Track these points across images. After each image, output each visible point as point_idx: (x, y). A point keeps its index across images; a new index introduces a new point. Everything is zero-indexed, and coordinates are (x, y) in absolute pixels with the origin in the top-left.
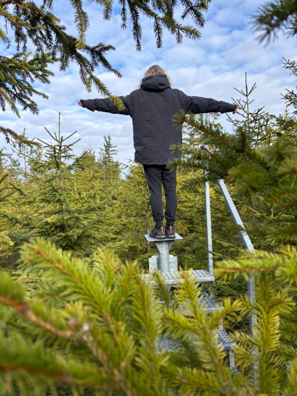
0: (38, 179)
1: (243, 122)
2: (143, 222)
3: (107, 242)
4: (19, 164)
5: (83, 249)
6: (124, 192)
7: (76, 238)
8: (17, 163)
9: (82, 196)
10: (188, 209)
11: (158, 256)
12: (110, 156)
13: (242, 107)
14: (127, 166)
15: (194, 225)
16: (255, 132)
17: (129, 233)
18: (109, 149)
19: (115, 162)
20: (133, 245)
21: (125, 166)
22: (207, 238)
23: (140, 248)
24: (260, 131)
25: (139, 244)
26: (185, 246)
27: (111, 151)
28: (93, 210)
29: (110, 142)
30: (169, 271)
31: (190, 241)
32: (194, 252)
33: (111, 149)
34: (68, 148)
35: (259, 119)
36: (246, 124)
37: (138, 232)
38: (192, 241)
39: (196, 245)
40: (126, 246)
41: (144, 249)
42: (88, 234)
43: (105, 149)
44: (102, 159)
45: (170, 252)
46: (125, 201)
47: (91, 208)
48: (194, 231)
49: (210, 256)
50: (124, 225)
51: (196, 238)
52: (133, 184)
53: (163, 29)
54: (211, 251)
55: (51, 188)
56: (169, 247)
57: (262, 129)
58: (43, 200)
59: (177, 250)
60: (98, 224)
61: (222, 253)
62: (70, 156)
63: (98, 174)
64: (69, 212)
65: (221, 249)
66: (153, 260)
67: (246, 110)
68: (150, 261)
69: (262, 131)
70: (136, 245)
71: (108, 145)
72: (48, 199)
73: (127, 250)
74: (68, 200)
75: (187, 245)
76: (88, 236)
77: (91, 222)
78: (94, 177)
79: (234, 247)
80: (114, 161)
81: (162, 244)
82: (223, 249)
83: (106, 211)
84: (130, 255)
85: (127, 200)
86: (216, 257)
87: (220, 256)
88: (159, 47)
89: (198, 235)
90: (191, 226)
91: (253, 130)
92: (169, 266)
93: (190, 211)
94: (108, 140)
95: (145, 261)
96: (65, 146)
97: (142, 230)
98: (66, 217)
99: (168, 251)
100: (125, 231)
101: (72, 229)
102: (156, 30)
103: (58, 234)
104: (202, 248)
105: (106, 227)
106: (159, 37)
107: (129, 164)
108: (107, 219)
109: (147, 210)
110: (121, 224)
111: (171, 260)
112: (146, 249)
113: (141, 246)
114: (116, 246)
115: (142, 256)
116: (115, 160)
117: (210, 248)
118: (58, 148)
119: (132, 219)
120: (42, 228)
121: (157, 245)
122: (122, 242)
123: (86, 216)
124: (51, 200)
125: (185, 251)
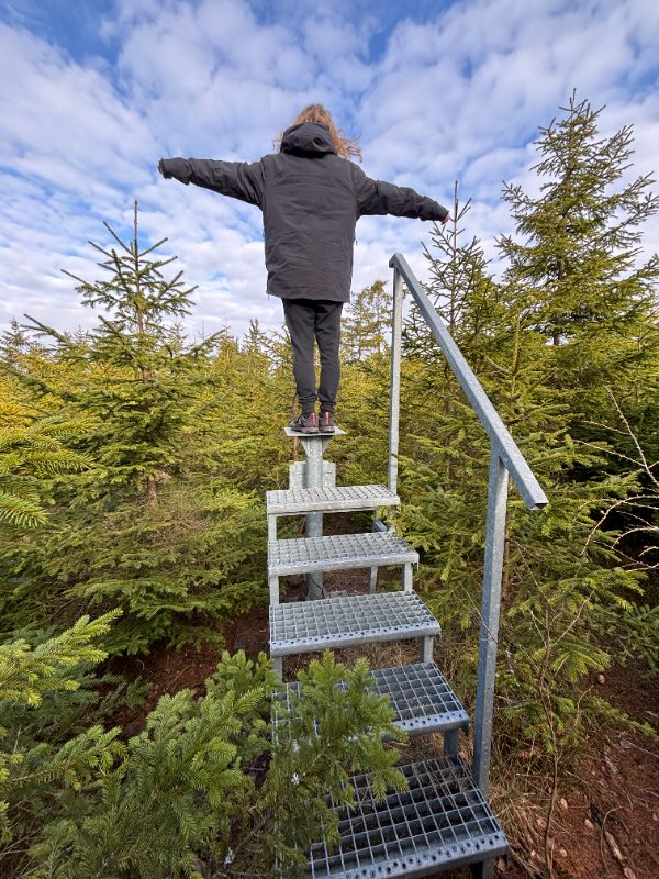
11: (304, 462)
12: (257, 345)
29: (258, 327)
30: (321, 487)
33: (258, 337)
43: (251, 336)
44: (247, 348)
49: (394, 461)
54: (396, 453)
56: (323, 447)
66: (297, 468)
68: (291, 470)
81: (312, 442)
92: (321, 478)
99: (321, 454)
111: (325, 469)
117: (394, 449)
121: (303, 443)
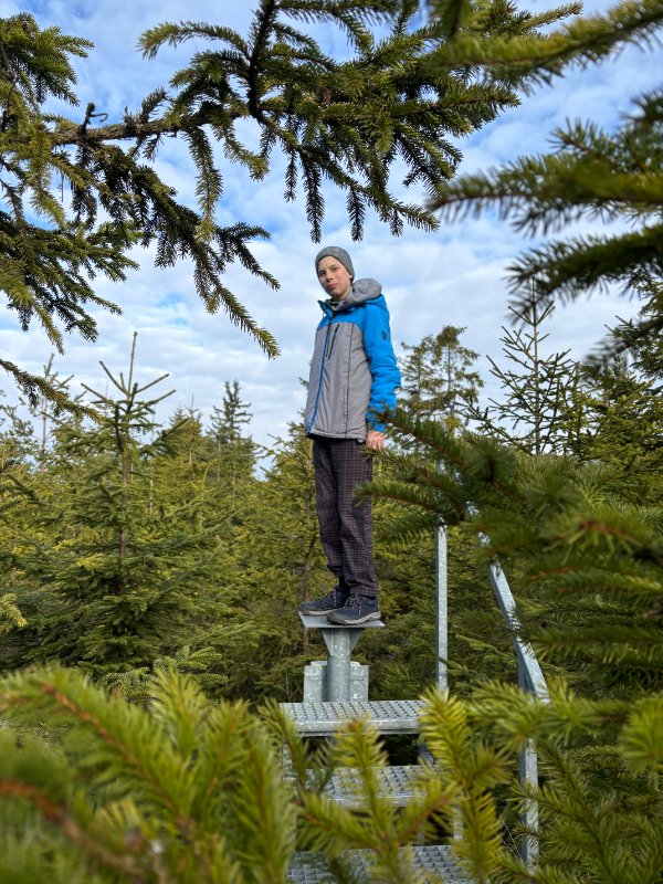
0: (71, 468)
1: (525, 377)
2: (296, 581)
3: (213, 622)
4: (31, 432)
5: (158, 636)
6: (260, 508)
7: (144, 608)
8: (27, 430)
9: (167, 515)
10: (400, 557)
11: (325, 663)
12: (235, 425)
13: (524, 346)
14: (271, 452)
15: (412, 594)
16: (549, 401)
17: (265, 604)
18: (233, 411)
19: (244, 440)
20: (270, 634)
21: (266, 452)
22: (437, 627)
23: (286, 640)
24: (561, 399)
25: (284, 632)
26: (390, 642)
27: (238, 415)
28: (188, 547)
29: (238, 396)
30: (348, 700)
31: (399, 631)
32: (407, 658)
33: (238, 411)
34: (146, 407)
35: (560, 375)
36: (532, 383)
37: (285, 602)
38: (405, 632)
39: (412, 642)
40: (255, 634)
41: (295, 644)
42: (172, 601)
43: (224, 410)
44: (216, 431)
45: (354, 655)
46: (261, 531)
47: (184, 542)
48: (412, 609)
49: (442, 668)
50: (254, 585)
51: (414, 627)
52: (281, 494)
53: (366, 207)
54: (445, 658)
55: (100, 493)
56: (351, 642)
57: (564, 397)
58: (79, 519)
59: (368, 652)
60: (196, 580)
61: (469, 664)
62: (149, 426)
63: (204, 464)
64: (134, 549)
65: (467, 653)
66: (315, 672)
67: (532, 353)
68: (306, 674)
69: (566, 401)
70: (276, 633)
71: (232, 400)
72: (91, 516)
73: (256, 645)
74: (134, 521)
75: (394, 640)
76: (172, 607)
77: (179, 574)
78: (196, 471)
79: (494, 652)
80: (242, 436)
81: (337, 636)
82: (472, 656)
83: (216, 550)
84: (261, 656)
85: (266, 529)
86: (455, 673)
87: (463, 671)
88: (355, 238)
89: (419, 617)
90: (404, 595)
91: (546, 399)
92: (349, 687)
93: (404, 561)
94: (232, 390)
95: (295, 671)
96: (140, 404)
97: (293, 599)
98: (126, 561)
99: (349, 652)
100: (254, 598)
101: (135, 588)
102: (351, 209)
103: (106, 598)
104: (426, 649)
105: (213, 588)
106: (357, 220)
107: (275, 448)
108: (216, 570)
109: (308, 554)
110: (247, 583)
111: (353, 674)
112: (300, 644)
113: (289, 637)
114: (232, 632)
115: (289, 660)
116: (244, 435)
117: (443, 652)
118: (125, 406)
119: (272, 572)
120: (71, 580)
121: (325, 636)
122: (247, 626)
123: (171, 561)
124: (97, 519)
125: (387, 653)
